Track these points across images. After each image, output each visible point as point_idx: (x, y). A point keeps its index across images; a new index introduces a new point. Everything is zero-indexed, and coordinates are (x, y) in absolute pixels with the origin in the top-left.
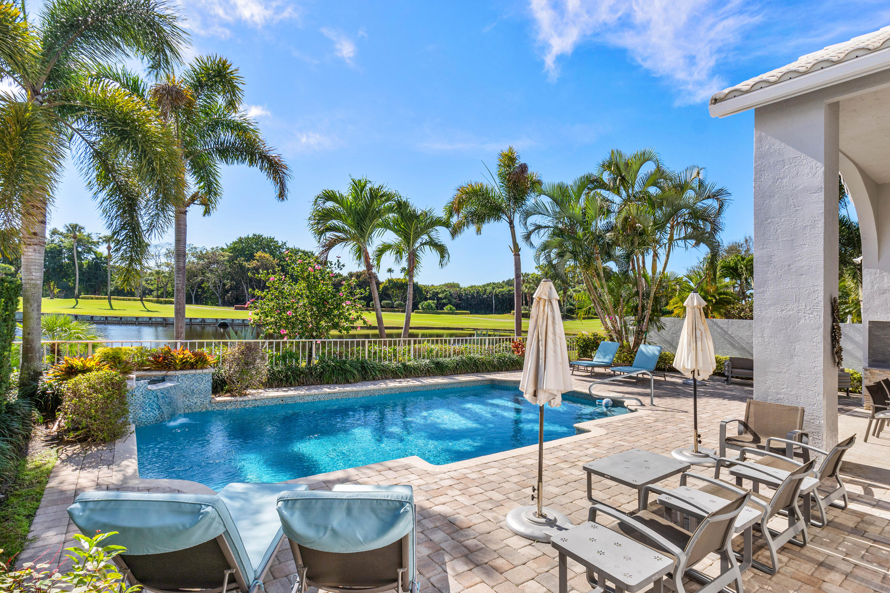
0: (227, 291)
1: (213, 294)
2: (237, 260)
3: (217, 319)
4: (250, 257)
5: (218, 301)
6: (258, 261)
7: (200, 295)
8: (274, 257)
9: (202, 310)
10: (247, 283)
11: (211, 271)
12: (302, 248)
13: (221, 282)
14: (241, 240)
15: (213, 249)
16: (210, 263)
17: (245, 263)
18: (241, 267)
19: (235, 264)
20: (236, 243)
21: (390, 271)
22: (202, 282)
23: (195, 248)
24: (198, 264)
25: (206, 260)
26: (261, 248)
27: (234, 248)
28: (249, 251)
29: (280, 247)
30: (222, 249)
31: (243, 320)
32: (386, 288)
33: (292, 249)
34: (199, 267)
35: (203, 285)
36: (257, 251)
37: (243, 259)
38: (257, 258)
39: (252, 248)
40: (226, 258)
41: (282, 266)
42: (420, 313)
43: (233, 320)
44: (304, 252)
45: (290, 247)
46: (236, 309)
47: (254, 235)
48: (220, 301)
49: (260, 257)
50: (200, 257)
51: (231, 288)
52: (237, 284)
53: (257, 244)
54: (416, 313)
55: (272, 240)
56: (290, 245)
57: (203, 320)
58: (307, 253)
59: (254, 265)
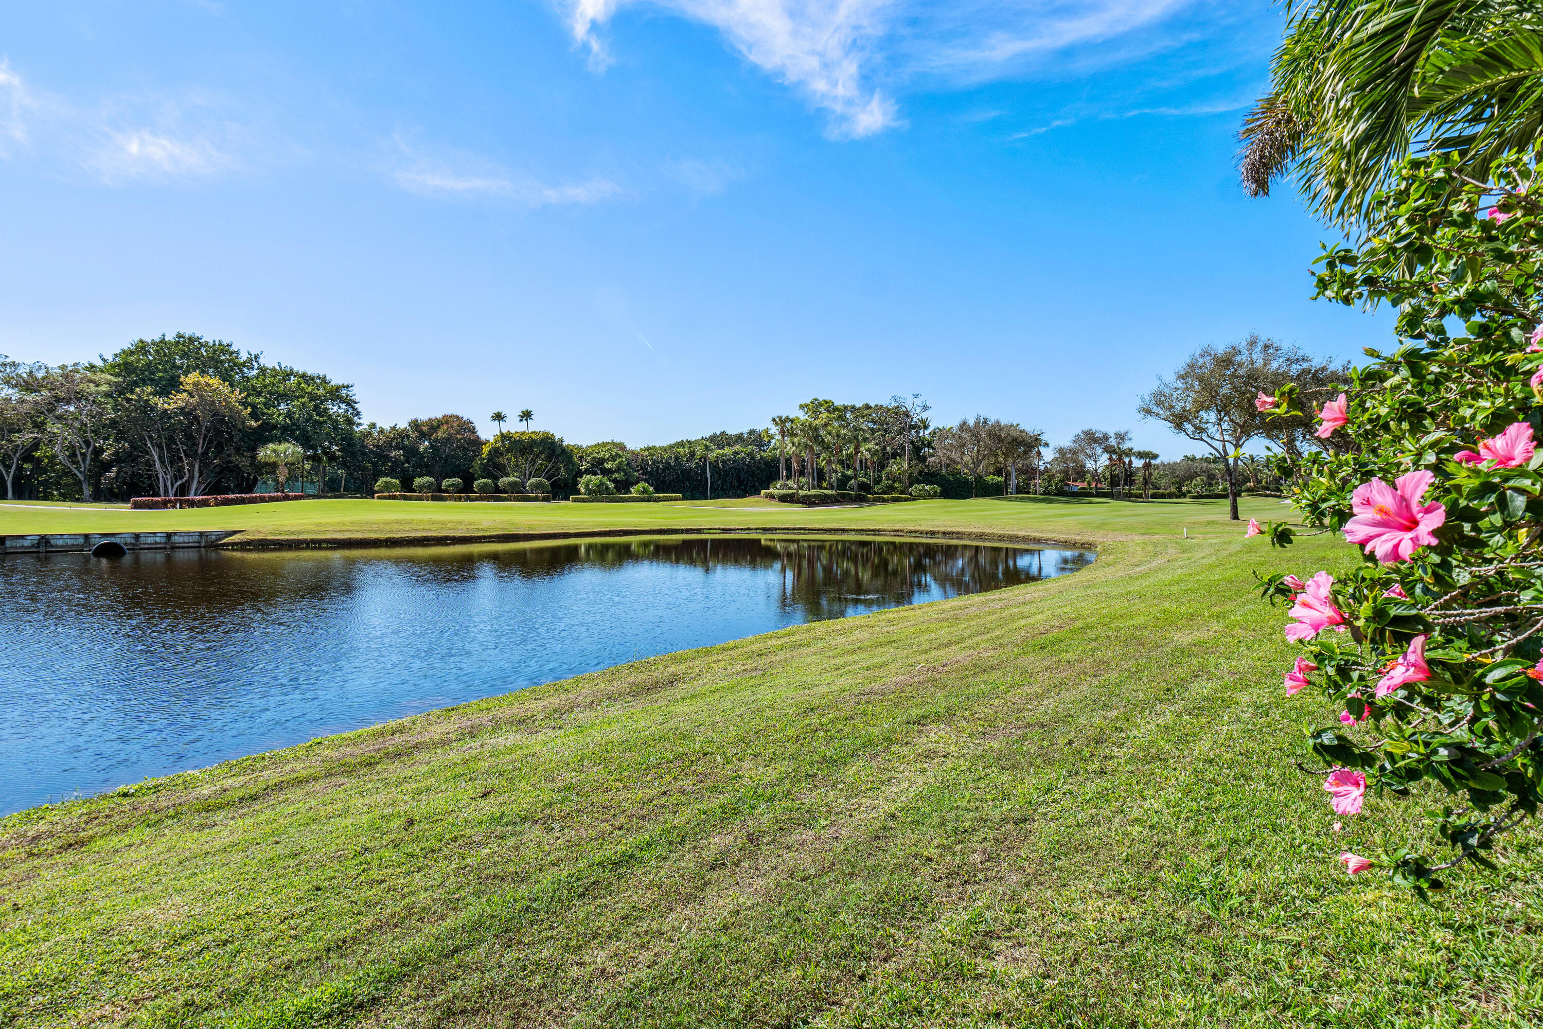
0: (107, 466)
1: (66, 473)
2: (132, 392)
3: (87, 536)
4: (170, 385)
5: (81, 491)
6: (191, 395)
7: (29, 478)
8: (231, 385)
9: (36, 514)
10: (160, 446)
11: (59, 418)
12: (299, 368)
13: (87, 443)
14: (142, 347)
15: (63, 367)
16: (58, 399)
17: (154, 400)
18: (146, 408)
19: (129, 400)
20: (132, 353)
21: (498, 417)
22: (36, 445)
23: (14, 364)
24: (22, 401)
25: (45, 392)
26: (197, 367)
27: (126, 364)
28: (165, 371)
29: (244, 364)
30: (92, 367)
31: (169, 535)
32: (495, 452)
33: (274, 369)
34: (26, 408)
35: (37, 454)
36: (186, 373)
37: (149, 389)
38: (188, 387)
39: (174, 366)
40: (104, 388)
41: (254, 406)
42: (583, 501)
43: (137, 536)
44: (303, 376)
45: (270, 365)
46: (136, 506)
47: (180, 336)
48: (87, 491)
49: (196, 384)
50: (29, 385)
51: (118, 459)
52: (133, 447)
53: (185, 355)
54: (575, 501)
55: (224, 349)
56: (268, 362)
57: (44, 540)
58: (313, 379)
59: (181, 404)
